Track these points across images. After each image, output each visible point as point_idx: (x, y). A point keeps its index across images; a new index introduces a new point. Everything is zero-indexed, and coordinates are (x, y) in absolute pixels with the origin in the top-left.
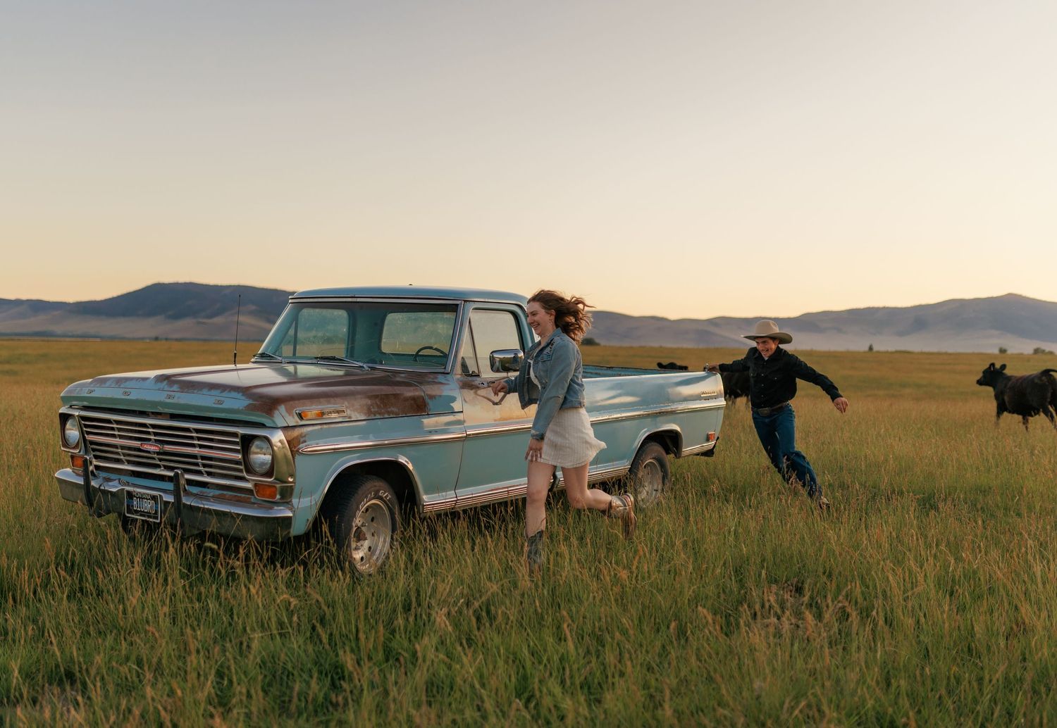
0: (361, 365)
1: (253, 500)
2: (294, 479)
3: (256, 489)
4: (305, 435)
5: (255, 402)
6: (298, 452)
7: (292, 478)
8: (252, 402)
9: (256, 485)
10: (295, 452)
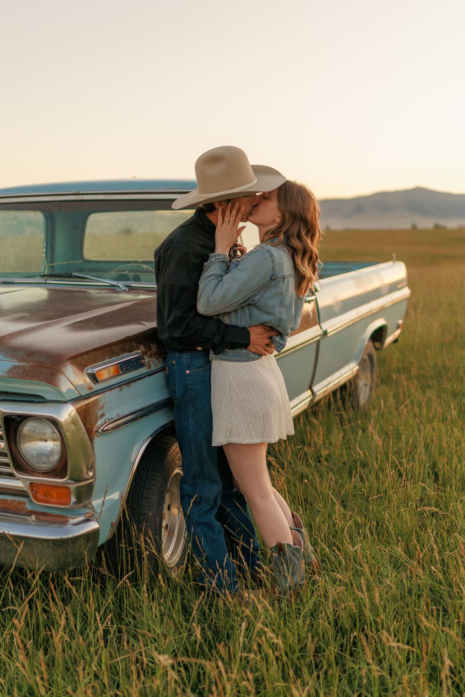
0: (115, 283)
1: (29, 507)
2: (94, 474)
3: (32, 490)
4: (103, 405)
5: (22, 364)
6: (96, 433)
7: (91, 471)
8: (17, 364)
9: (32, 485)
10: (93, 434)
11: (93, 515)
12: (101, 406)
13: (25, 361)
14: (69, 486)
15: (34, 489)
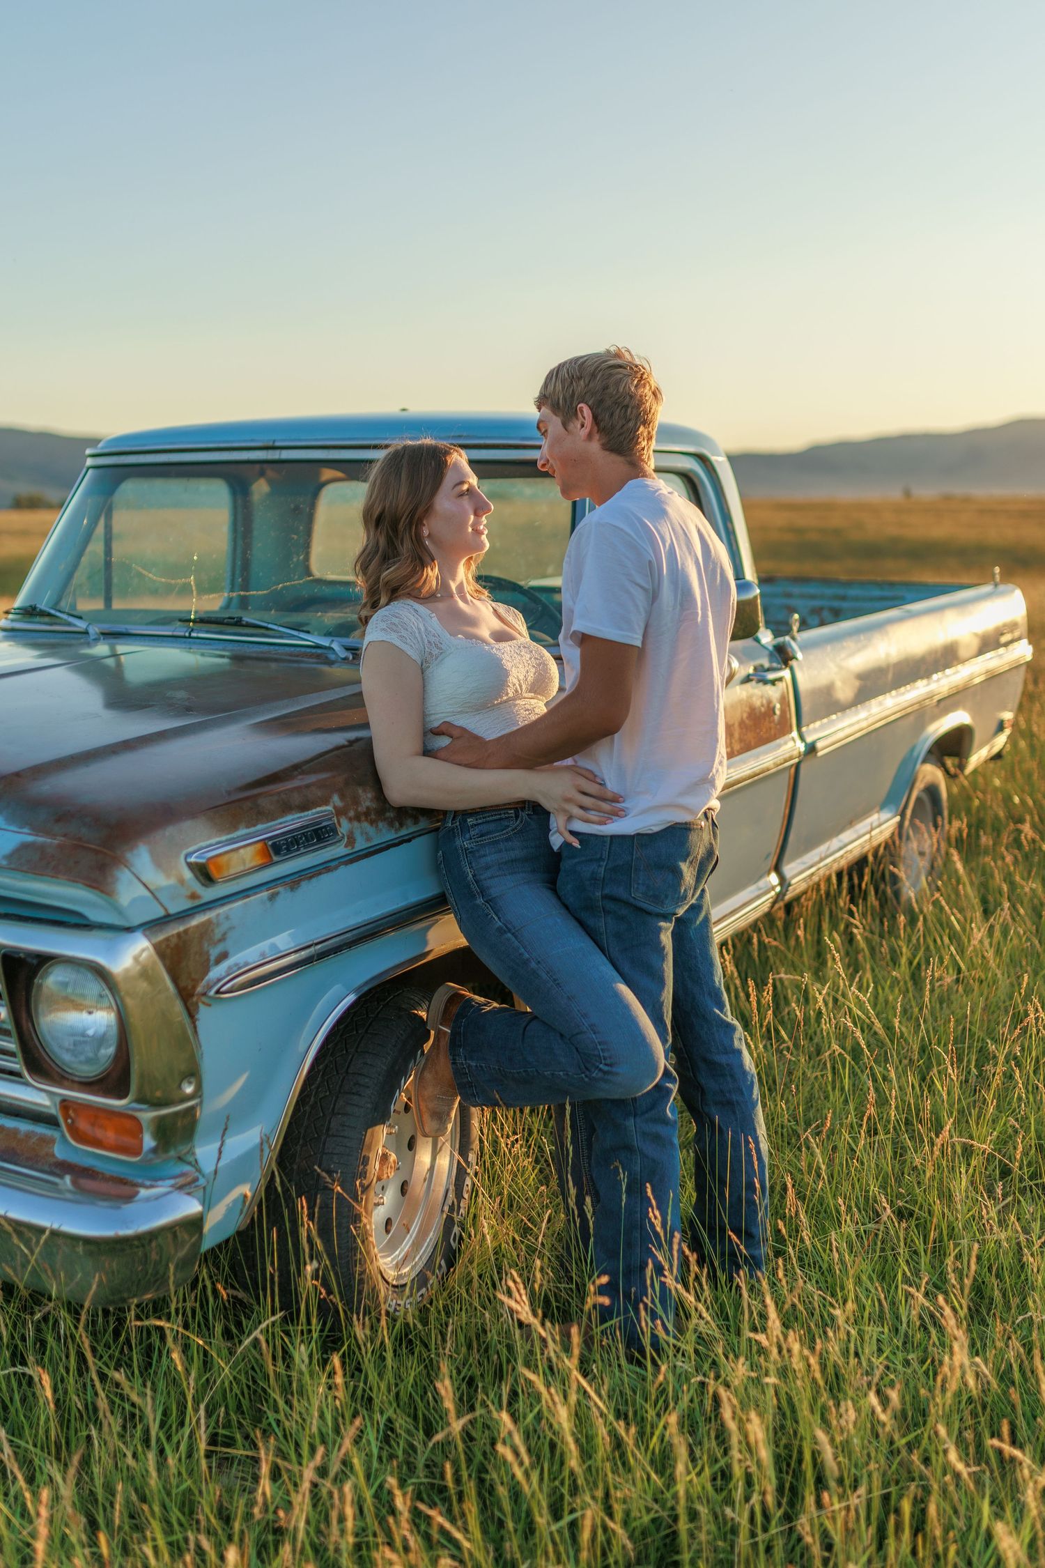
0: (324, 642)
1: (59, 1152)
2: (198, 1088)
3: (66, 1117)
4: (225, 934)
5: (40, 839)
6: (204, 999)
7: (190, 1083)
8: (30, 839)
9: (65, 1104)
10: (195, 999)
11: (196, 1180)
12: (218, 935)
13: (47, 833)
14: (138, 1115)
15: (71, 1112)
